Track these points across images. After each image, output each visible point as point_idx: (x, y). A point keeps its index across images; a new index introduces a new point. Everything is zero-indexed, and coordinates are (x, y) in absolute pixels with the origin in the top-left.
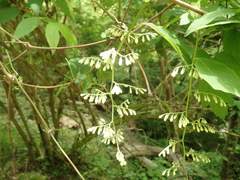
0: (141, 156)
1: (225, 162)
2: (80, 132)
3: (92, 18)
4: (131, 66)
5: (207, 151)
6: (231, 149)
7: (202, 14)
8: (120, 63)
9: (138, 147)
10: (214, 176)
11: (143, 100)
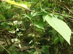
0: (26, 50)
1: (50, 47)
2: (6, 45)
3: (7, 9)
4: (21, 24)
5: (45, 45)
6: (51, 44)
7: (35, 12)
8: (18, 24)
9: (25, 47)
10: (47, 52)
11: (25, 33)
